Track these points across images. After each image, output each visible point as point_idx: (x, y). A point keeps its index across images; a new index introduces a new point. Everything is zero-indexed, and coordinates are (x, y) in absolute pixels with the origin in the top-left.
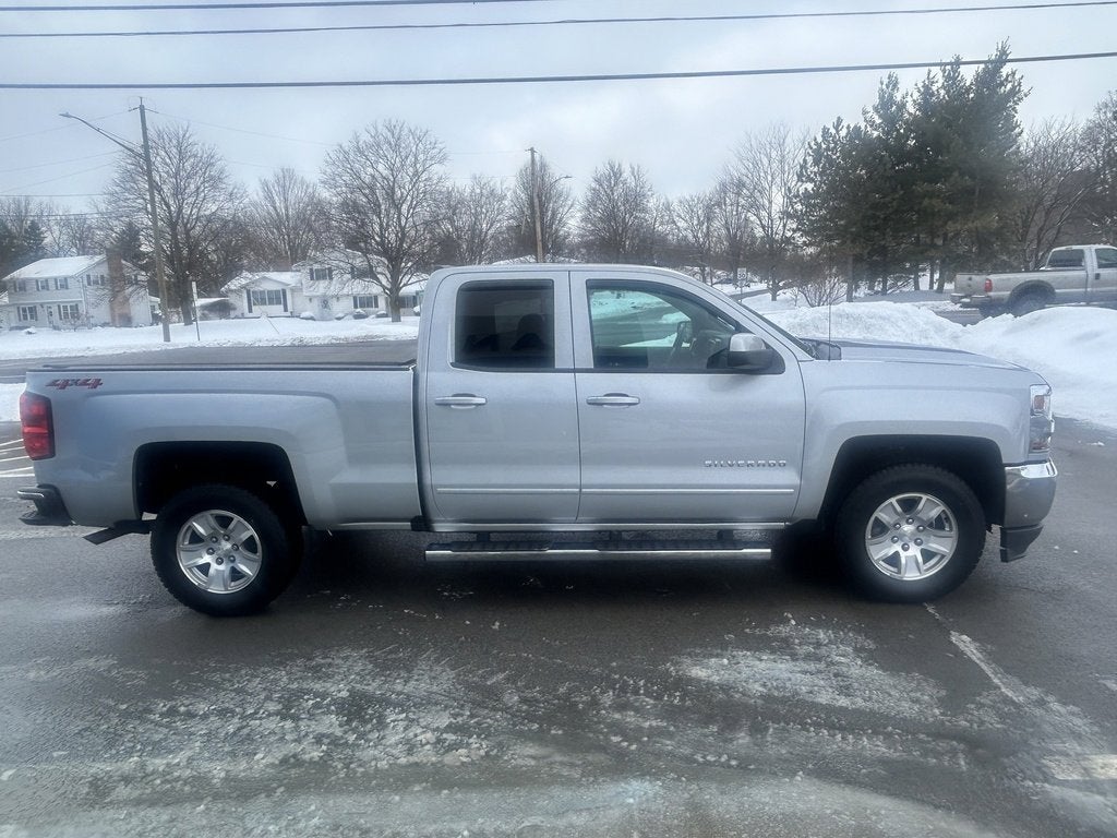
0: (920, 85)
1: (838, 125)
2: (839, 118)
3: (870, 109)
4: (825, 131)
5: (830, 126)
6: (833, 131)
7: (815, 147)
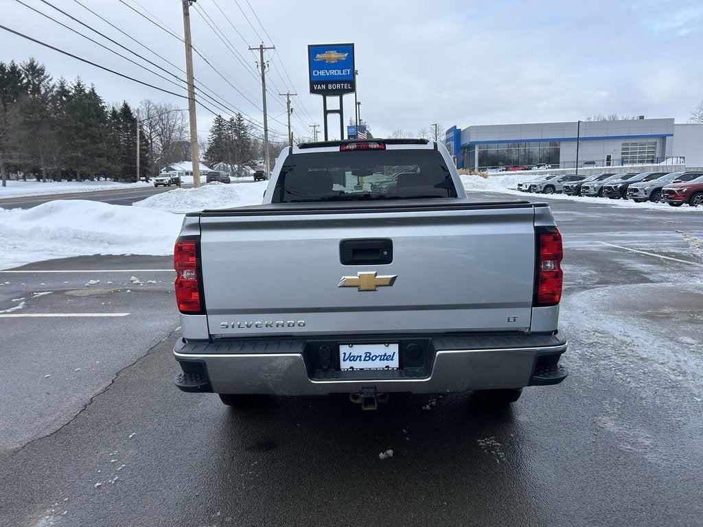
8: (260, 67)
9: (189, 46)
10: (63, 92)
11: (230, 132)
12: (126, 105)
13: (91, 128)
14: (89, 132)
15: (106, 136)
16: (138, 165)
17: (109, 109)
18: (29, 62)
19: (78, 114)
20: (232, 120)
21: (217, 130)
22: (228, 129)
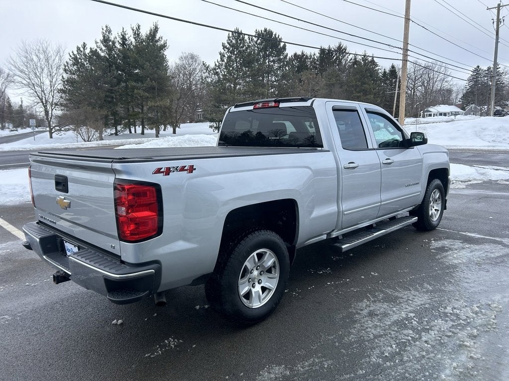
0: (120, 34)
1: (85, 47)
2: (84, 43)
3: (99, 41)
4: (78, 49)
5: (80, 46)
6: (82, 49)
7: (73, 56)
8: (495, 23)
9: (407, 19)
10: (356, 62)
11: (486, 78)
12: (393, 67)
13: (365, 86)
14: (363, 88)
15: (374, 90)
16: (394, 109)
17: (381, 71)
18: (338, 45)
19: (358, 76)
20: (489, 68)
21: (474, 78)
22: (484, 77)
